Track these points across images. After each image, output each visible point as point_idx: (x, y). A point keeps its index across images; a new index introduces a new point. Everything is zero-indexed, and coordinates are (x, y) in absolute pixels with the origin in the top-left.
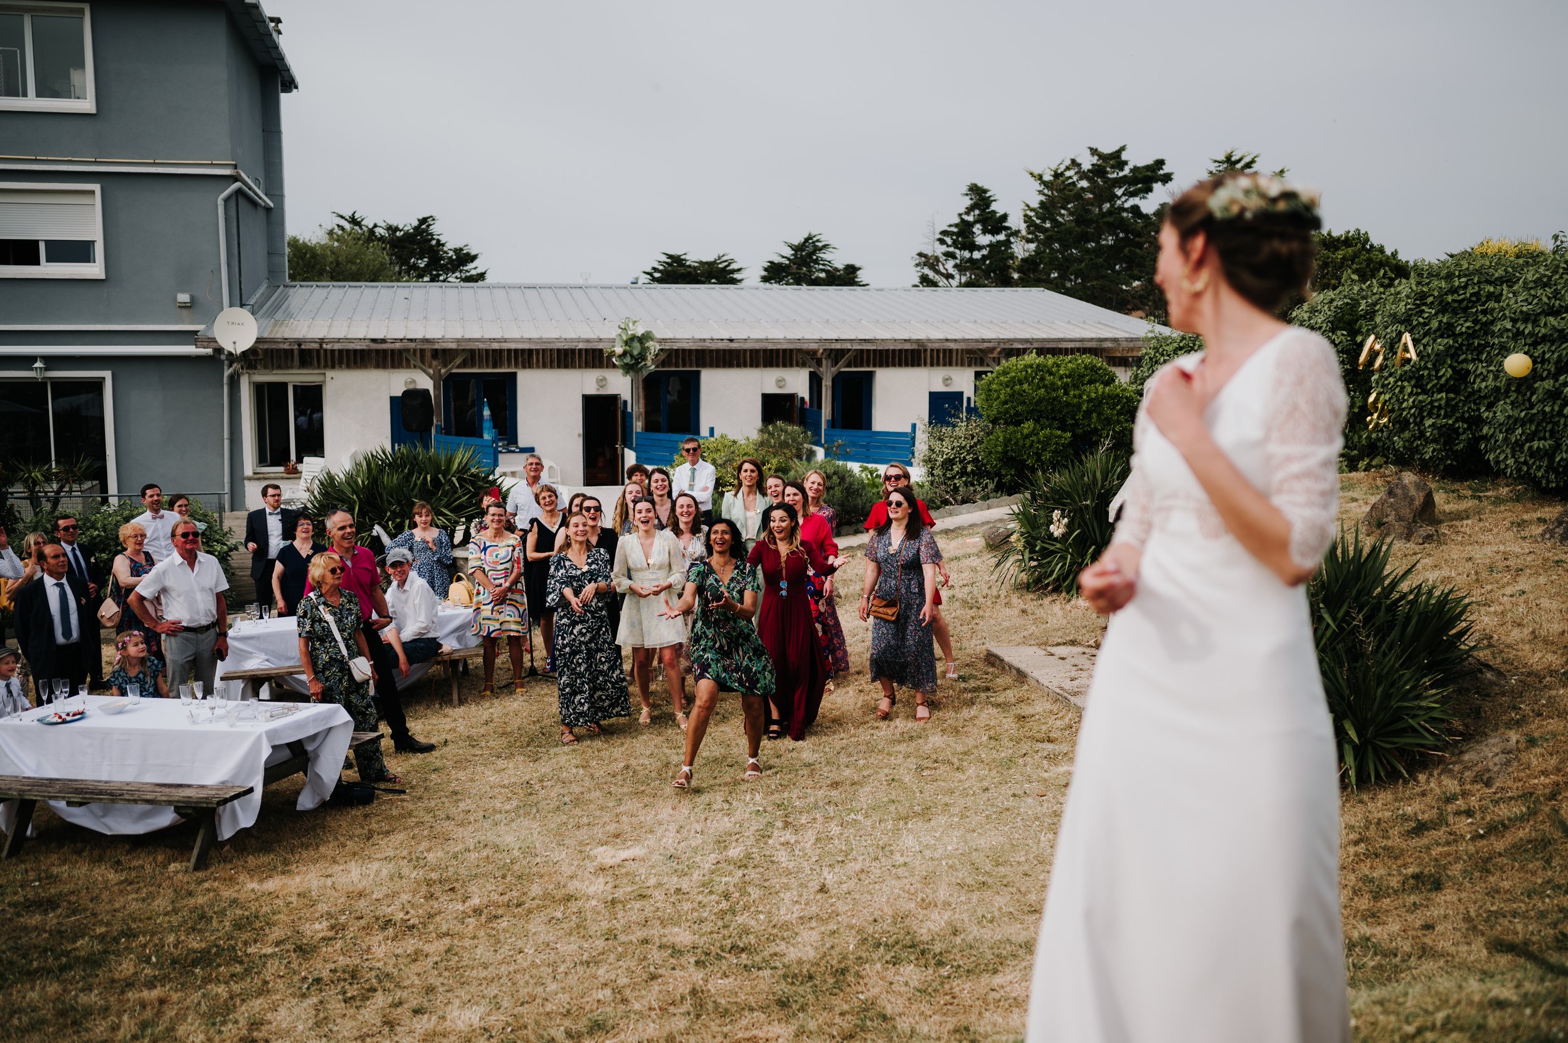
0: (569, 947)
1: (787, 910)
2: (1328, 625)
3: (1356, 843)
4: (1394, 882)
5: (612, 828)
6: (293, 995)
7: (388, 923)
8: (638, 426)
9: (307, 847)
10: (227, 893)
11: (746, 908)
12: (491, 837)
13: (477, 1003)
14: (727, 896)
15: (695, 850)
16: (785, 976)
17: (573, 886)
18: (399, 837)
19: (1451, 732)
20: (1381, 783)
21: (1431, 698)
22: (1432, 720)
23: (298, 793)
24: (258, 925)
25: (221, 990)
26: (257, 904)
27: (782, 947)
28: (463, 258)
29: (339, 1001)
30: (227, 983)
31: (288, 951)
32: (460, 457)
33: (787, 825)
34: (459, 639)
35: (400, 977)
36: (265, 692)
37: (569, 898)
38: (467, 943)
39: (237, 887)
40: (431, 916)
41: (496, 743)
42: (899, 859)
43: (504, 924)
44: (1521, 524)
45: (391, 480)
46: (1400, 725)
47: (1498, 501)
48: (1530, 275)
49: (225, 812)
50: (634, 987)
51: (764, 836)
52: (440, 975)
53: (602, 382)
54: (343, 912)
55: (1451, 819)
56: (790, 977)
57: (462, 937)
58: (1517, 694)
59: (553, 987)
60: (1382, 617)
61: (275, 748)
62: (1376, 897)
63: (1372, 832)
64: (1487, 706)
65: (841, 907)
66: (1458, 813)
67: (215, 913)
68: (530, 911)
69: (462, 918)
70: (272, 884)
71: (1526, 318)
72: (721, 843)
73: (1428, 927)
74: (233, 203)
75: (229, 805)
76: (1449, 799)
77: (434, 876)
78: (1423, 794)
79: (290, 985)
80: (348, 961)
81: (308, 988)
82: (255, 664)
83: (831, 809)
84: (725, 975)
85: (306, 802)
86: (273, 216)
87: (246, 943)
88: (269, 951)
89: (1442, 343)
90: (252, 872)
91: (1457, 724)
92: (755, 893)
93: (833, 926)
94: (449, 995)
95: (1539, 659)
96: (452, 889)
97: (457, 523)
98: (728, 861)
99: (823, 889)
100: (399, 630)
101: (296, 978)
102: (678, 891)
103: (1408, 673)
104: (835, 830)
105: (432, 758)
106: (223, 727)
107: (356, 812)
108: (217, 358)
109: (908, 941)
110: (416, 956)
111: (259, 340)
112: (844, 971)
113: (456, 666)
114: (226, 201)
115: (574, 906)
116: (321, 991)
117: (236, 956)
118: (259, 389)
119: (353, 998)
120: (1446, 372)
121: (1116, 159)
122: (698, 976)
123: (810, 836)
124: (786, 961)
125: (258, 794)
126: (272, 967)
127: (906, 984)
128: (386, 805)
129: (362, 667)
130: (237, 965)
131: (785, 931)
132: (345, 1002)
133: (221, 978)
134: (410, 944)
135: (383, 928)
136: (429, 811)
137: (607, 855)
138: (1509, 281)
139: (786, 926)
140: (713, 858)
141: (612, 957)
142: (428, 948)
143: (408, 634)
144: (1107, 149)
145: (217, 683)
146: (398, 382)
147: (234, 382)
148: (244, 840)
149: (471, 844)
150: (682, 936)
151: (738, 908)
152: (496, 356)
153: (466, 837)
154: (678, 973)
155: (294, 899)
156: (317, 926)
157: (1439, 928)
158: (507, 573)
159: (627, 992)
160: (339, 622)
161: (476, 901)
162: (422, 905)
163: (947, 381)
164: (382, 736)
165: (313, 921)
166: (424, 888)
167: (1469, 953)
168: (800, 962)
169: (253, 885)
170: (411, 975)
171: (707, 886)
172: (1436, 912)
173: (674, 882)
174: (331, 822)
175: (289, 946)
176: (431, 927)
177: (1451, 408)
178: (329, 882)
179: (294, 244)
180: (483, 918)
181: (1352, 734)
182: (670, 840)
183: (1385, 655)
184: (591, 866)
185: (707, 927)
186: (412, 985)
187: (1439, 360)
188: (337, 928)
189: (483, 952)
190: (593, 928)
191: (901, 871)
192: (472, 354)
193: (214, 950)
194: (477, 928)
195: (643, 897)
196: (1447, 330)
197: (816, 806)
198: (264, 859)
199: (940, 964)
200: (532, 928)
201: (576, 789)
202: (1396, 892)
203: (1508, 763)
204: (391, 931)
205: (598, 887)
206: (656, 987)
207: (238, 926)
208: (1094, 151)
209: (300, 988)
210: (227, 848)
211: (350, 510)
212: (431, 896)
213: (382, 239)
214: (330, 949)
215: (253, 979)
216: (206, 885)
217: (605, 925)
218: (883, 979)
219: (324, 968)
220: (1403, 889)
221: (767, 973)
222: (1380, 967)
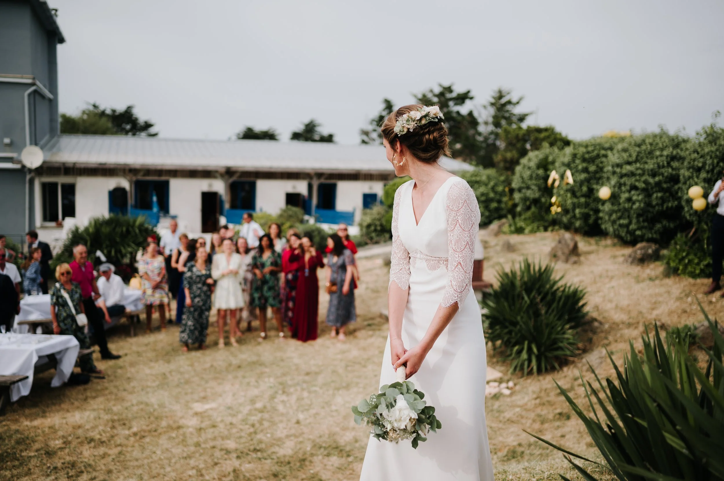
0: (177, 451)
1: (281, 432)
2: (526, 302)
3: (536, 399)
4: (551, 416)
5: (202, 394)
6: (43, 475)
7: (92, 440)
8: (227, 206)
9: (54, 404)
10: (14, 427)
11: (262, 431)
12: (144, 399)
13: (132, 478)
14: (253, 426)
15: (240, 405)
16: (277, 463)
17: (182, 422)
18: (100, 399)
19: (578, 349)
20: (547, 371)
21: (569, 334)
22: (570, 344)
23: (51, 378)
24: (28, 442)
25: (8, 473)
26: (28, 432)
27: (276, 449)
28: (147, 126)
29: (65, 478)
30: (10, 470)
31: (42, 454)
32: (140, 220)
33: (284, 392)
34: (136, 306)
35: (95, 465)
36: (39, 330)
37: (179, 428)
38: (129, 449)
39: (19, 424)
40: (112, 437)
41: (150, 355)
42: (334, 408)
43: (147, 440)
44: (615, 257)
45: (106, 230)
46: (555, 346)
47: (606, 246)
48: (620, 147)
49: (14, 388)
50: (207, 468)
51: (272, 397)
52: (115, 464)
53: (210, 185)
54: (70, 435)
55: (576, 388)
56: (280, 463)
57: (127, 446)
58: (608, 332)
59: (168, 469)
60: (549, 297)
61: (40, 357)
62: (542, 423)
63: (543, 394)
64: (595, 338)
65: (305, 430)
66: (579, 385)
67: (7, 436)
68: (160, 434)
69: (127, 438)
70: (37, 423)
71: (618, 165)
72: (253, 401)
73: (563, 436)
74: (32, 97)
75: (16, 385)
76: (576, 379)
77: (116, 418)
78: (565, 377)
79: (42, 471)
80: (71, 459)
81: (51, 472)
82: (35, 317)
83: (305, 386)
84: (250, 463)
85: (56, 383)
86: (53, 103)
87: (21, 451)
88: (32, 454)
89: (583, 176)
90: (27, 417)
91: (580, 345)
92: (266, 424)
93: (301, 439)
94: (119, 474)
95: (618, 317)
96: (124, 424)
97: (138, 250)
98: (256, 409)
99: (298, 422)
100: (105, 301)
101: (45, 467)
102: (231, 424)
103: (559, 323)
104: (305, 394)
105: (120, 362)
106: (14, 347)
107: (81, 388)
108: (23, 170)
109: (334, 445)
110: (104, 456)
111: (44, 162)
112: (304, 460)
113: (133, 318)
114: (29, 95)
115: (181, 431)
116: (57, 473)
117: (16, 457)
118: (45, 186)
119: (72, 476)
120: (585, 189)
121: (449, 90)
122: (236, 463)
123: (294, 398)
124: (278, 455)
125: (31, 379)
126: (34, 462)
127: (332, 465)
128: (96, 384)
129: (82, 319)
130: (16, 462)
131: (279, 442)
132: (68, 478)
133: (8, 468)
134: (102, 450)
135: (89, 443)
136: (116, 387)
137: (198, 407)
138: (611, 149)
139: (279, 439)
140: (248, 408)
141: (197, 455)
142: (110, 452)
143: (110, 302)
144: (446, 84)
145: (15, 325)
146: (112, 183)
147: (31, 182)
148: (23, 401)
149: (134, 402)
150: (231, 444)
151: (258, 431)
152: (160, 172)
153: (133, 399)
154: (228, 462)
155: (47, 430)
156: (57, 442)
157: (567, 437)
158: (159, 274)
159: (204, 472)
160: (71, 297)
161: (135, 429)
162: (108, 432)
163: (371, 188)
164: (94, 352)
165: (55, 439)
166: (110, 424)
167: (579, 447)
168: (285, 456)
169: (27, 423)
170: (101, 465)
171: (244, 421)
172: (566, 430)
173: (229, 419)
174: (68, 393)
175: (43, 452)
176: (112, 442)
177: (587, 205)
178: (64, 421)
179: (64, 116)
180: (138, 438)
181: (535, 350)
182: (229, 400)
183: (550, 314)
184: (191, 412)
185: (243, 440)
186: (101, 470)
187: (582, 183)
188: (67, 443)
189: (136, 453)
190: (190, 441)
191: (334, 414)
192: (148, 171)
193: (5, 454)
194: (134, 442)
195: (214, 426)
196: (585, 170)
197: (298, 384)
198: (34, 410)
199: (348, 456)
200: (161, 442)
201: (187, 376)
202: (551, 421)
203: (601, 363)
204: (93, 444)
205: (193, 422)
206: (217, 468)
207: (18, 442)
208: (440, 85)
209: (46, 472)
210: (16, 405)
211: (85, 244)
212: (113, 427)
213: (108, 115)
214: (62, 453)
215: (23, 468)
216: (4, 423)
217: (195, 440)
218: (322, 463)
219: (59, 462)
220: (554, 420)
221: (269, 461)
222: (541, 455)
